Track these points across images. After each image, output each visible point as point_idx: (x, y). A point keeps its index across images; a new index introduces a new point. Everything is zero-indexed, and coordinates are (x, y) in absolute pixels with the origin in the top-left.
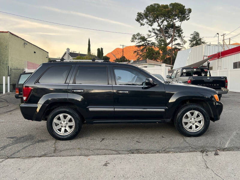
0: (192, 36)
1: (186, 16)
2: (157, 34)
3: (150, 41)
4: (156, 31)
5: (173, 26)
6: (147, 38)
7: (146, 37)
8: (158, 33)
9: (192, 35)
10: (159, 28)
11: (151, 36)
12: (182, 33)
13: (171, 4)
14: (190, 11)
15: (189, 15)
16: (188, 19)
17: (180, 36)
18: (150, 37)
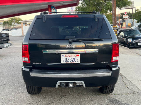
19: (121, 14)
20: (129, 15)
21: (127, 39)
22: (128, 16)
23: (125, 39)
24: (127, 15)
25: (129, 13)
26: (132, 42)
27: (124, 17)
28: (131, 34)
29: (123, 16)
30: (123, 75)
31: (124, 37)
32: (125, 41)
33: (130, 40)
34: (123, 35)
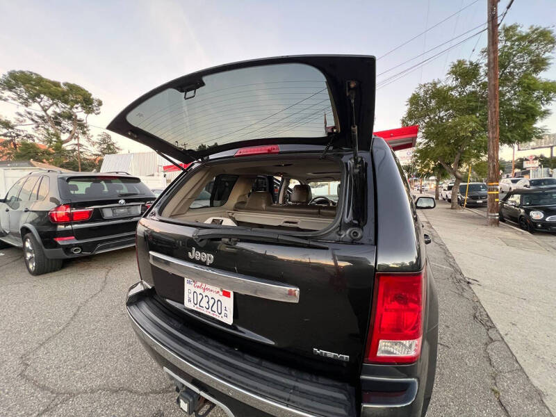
0: (100, 138)
1: (95, 108)
2: (36, 122)
3: (23, 131)
4: (36, 118)
5: (70, 117)
6: (16, 126)
7: (13, 122)
8: (39, 121)
9: (99, 135)
10: (42, 113)
11: (25, 123)
12: (88, 130)
13: (66, 84)
14: (100, 103)
15: (99, 109)
16: (98, 113)
17: (84, 133)
18: (23, 124)
19: (520, 159)
20: (540, 161)
21: (528, 211)
22: (537, 163)
23: (522, 211)
24: (535, 161)
25: (542, 156)
26: (543, 220)
27: (526, 165)
28: (541, 201)
29: (525, 162)
30: (495, 327)
31: (520, 206)
32: (522, 216)
33: (537, 215)
34: (518, 201)
